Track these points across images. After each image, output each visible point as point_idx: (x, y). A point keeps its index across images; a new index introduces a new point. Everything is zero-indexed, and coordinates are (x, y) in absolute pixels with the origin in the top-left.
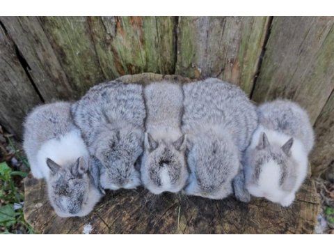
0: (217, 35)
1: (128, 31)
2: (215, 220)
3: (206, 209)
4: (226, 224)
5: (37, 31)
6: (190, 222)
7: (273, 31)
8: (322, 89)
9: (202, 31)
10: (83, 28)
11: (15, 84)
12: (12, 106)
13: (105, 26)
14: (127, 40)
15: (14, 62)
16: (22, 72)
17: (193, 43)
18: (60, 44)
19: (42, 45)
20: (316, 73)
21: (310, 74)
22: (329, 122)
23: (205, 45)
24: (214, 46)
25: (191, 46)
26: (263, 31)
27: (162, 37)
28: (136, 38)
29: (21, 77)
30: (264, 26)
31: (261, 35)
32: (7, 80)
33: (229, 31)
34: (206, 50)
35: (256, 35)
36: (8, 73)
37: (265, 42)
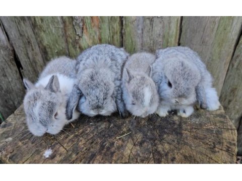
0: (148, 32)
1: (91, 32)
2: (156, 141)
3: (149, 134)
4: (166, 144)
5: (29, 34)
6: (136, 143)
7: (183, 29)
8: (219, 72)
9: (139, 29)
10: (61, 32)
11: (10, 79)
12: (6, 98)
13: (75, 29)
14: (90, 38)
15: (12, 63)
16: (16, 71)
17: (134, 40)
18: (44, 44)
19: (32, 46)
20: (214, 58)
21: (210, 60)
22: (227, 100)
23: (141, 41)
24: (147, 41)
25: (132, 42)
26: (177, 30)
27: (113, 37)
28: (95, 37)
29: (15, 75)
30: (177, 26)
31: (176, 33)
32: (5, 76)
33: (156, 28)
34: (142, 44)
35: (173, 32)
36: (6, 70)
37: (179, 39)
